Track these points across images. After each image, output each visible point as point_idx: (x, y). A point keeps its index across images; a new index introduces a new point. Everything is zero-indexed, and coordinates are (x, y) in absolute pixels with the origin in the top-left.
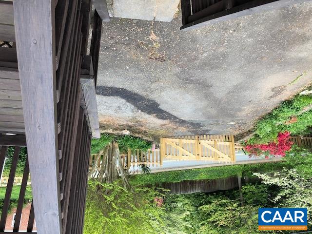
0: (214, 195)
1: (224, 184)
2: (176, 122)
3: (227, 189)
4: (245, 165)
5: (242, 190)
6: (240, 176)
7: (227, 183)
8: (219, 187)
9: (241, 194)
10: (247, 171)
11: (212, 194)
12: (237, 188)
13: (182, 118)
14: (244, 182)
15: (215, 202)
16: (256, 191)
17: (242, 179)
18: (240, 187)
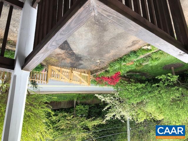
0: (59, 111)
1: (66, 105)
2: (69, 53)
3: (67, 108)
4: (79, 94)
5: (76, 108)
6: (75, 100)
7: (67, 104)
8: (62, 106)
9: (75, 111)
10: (80, 97)
11: (58, 110)
12: (73, 107)
13: (74, 51)
14: (77, 104)
15: (60, 115)
16: (84, 109)
17: (77, 102)
18: (75, 106)
